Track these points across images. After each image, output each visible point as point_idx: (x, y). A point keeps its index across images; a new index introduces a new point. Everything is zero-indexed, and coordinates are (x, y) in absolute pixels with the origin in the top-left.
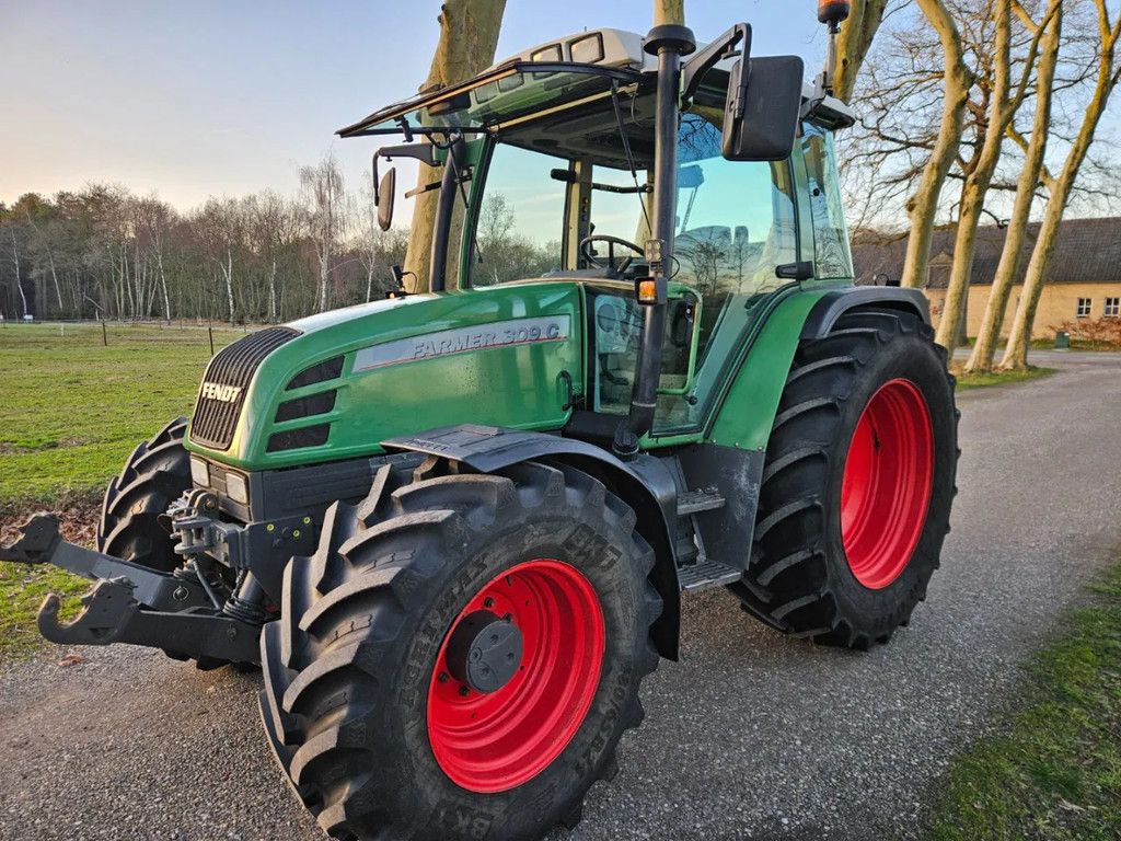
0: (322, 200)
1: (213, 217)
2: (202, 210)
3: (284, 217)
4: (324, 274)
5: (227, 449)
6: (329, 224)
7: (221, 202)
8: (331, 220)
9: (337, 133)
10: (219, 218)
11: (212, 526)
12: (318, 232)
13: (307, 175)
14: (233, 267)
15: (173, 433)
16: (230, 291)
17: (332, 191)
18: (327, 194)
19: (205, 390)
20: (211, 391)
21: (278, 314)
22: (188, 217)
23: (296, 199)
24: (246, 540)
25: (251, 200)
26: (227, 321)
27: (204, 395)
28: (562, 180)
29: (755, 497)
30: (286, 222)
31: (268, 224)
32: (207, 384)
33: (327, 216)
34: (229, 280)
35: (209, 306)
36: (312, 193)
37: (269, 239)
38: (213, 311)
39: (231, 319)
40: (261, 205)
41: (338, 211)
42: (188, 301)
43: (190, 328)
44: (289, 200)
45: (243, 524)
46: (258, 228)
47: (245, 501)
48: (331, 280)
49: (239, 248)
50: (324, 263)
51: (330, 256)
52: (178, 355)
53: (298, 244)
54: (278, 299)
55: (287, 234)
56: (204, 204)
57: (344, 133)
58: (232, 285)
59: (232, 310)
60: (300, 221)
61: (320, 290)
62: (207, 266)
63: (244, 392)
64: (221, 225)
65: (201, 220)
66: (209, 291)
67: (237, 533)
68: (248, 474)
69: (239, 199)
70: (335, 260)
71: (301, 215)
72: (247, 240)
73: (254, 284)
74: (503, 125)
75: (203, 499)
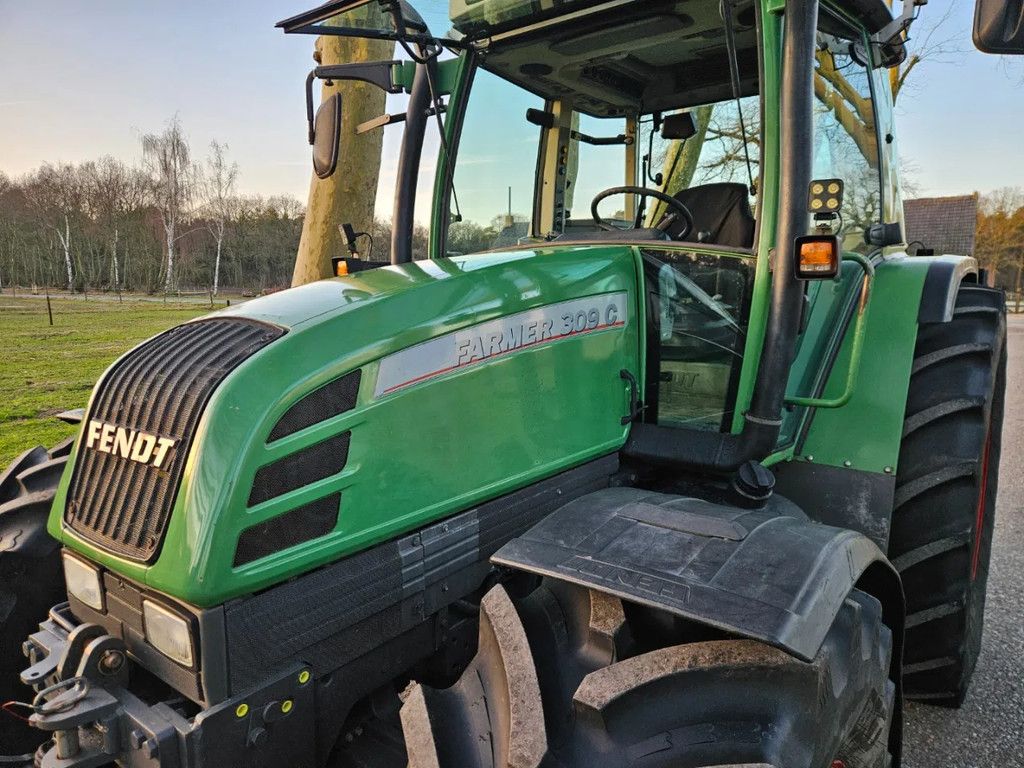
0: (166, 169)
1: (46, 185)
2: (35, 176)
3: (126, 185)
4: (170, 242)
5: (152, 562)
6: (175, 193)
7: (56, 168)
8: (177, 189)
9: (278, 26)
10: (54, 184)
11: (119, 712)
12: (163, 199)
13: (149, 144)
14: (71, 234)
15: (26, 480)
16: (68, 258)
17: (177, 158)
18: (172, 163)
19: (92, 435)
20: (106, 438)
21: (121, 281)
22: (20, 183)
23: (139, 167)
24: (197, 749)
25: (90, 166)
26: (65, 289)
27: (90, 443)
28: (537, 123)
29: (883, 536)
30: (128, 190)
31: (109, 191)
32: (95, 424)
33: (172, 184)
34: (66, 247)
35: (45, 275)
36: (155, 160)
37: (109, 206)
38: (49, 278)
39: (70, 287)
40: (100, 171)
41: (182, 179)
42: (21, 268)
43: (24, 296)
44: (131, 168)
45: (190, 710)
46: (98, 195)
47: (189, 662)
48: (177, 249)
49: (77, 217)
50: (170, 231)
51: (176, 225)
52: (11, 326)
53: (141, 213)
54: (122, 265)
55: (127, 202)
56: (38, 169)
57: (290, 26)
58: (70, 252)
59: (70, 278)
60: (143, 188)
61: (166, 257)
62: (42, 233)
63: (183, 447)
64: (57, 191)
65: (34, 186)
66: (45, 259)
67: (176, 735)
68: (198, 613)
69: (76, 165)
70: (181, 228)
71: (144, 183)
72: (85, 207)
73: (95, 252)
74: (495, 38)
75: (98, 652)
